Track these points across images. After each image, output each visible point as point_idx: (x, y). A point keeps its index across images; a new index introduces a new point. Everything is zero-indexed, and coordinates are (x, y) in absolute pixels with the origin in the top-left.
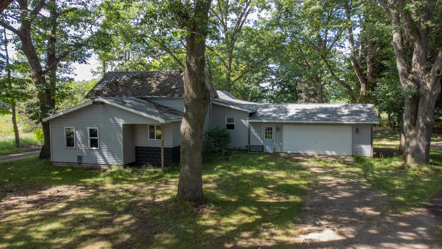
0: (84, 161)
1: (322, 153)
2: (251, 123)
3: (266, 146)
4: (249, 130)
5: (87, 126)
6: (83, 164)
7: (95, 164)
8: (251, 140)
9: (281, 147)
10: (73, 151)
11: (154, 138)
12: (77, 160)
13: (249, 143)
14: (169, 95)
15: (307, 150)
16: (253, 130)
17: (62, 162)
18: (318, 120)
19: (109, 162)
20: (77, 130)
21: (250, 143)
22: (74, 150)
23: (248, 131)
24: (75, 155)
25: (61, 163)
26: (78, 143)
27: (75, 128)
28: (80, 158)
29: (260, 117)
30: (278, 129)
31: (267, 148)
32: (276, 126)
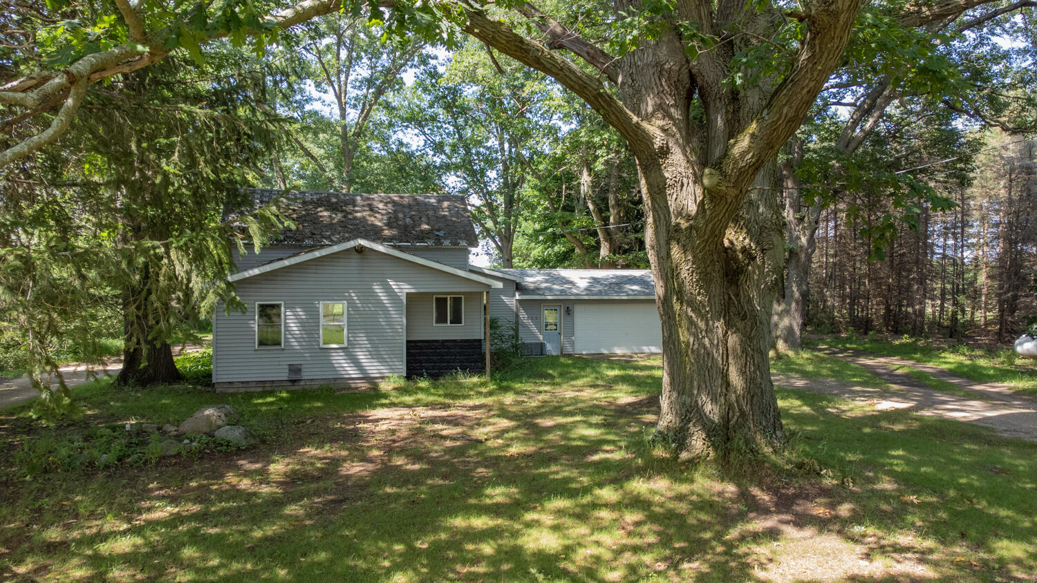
0: (306, 375)
1: (637, 351)
2: (519, 301)
3: (548, 344)
4: (517, 316)
5: (317, 298)
6: (302, 383)
7: (335, 379)
8: (519, 334)
9: (572, 344)
10: (277, 356)
11: (447, 322)
12: (287, 375)
13: (517, 340)
14: (430, 243)
15: (614, 346)
16: (523, 315)
17: (242, 382)
18: (635, 295)
19: (370, 372)
20: (288, 308)
21: (519, 339)
22: (280, 352)
23: (515, 318)
24: (281, 363)
25: (241, 385)
26: (290, 336)
27: (285, 304)
28: (295, 369)
29: (536, 290)
30: (569, 312)
31: (549, 347)
32: (568, 305)
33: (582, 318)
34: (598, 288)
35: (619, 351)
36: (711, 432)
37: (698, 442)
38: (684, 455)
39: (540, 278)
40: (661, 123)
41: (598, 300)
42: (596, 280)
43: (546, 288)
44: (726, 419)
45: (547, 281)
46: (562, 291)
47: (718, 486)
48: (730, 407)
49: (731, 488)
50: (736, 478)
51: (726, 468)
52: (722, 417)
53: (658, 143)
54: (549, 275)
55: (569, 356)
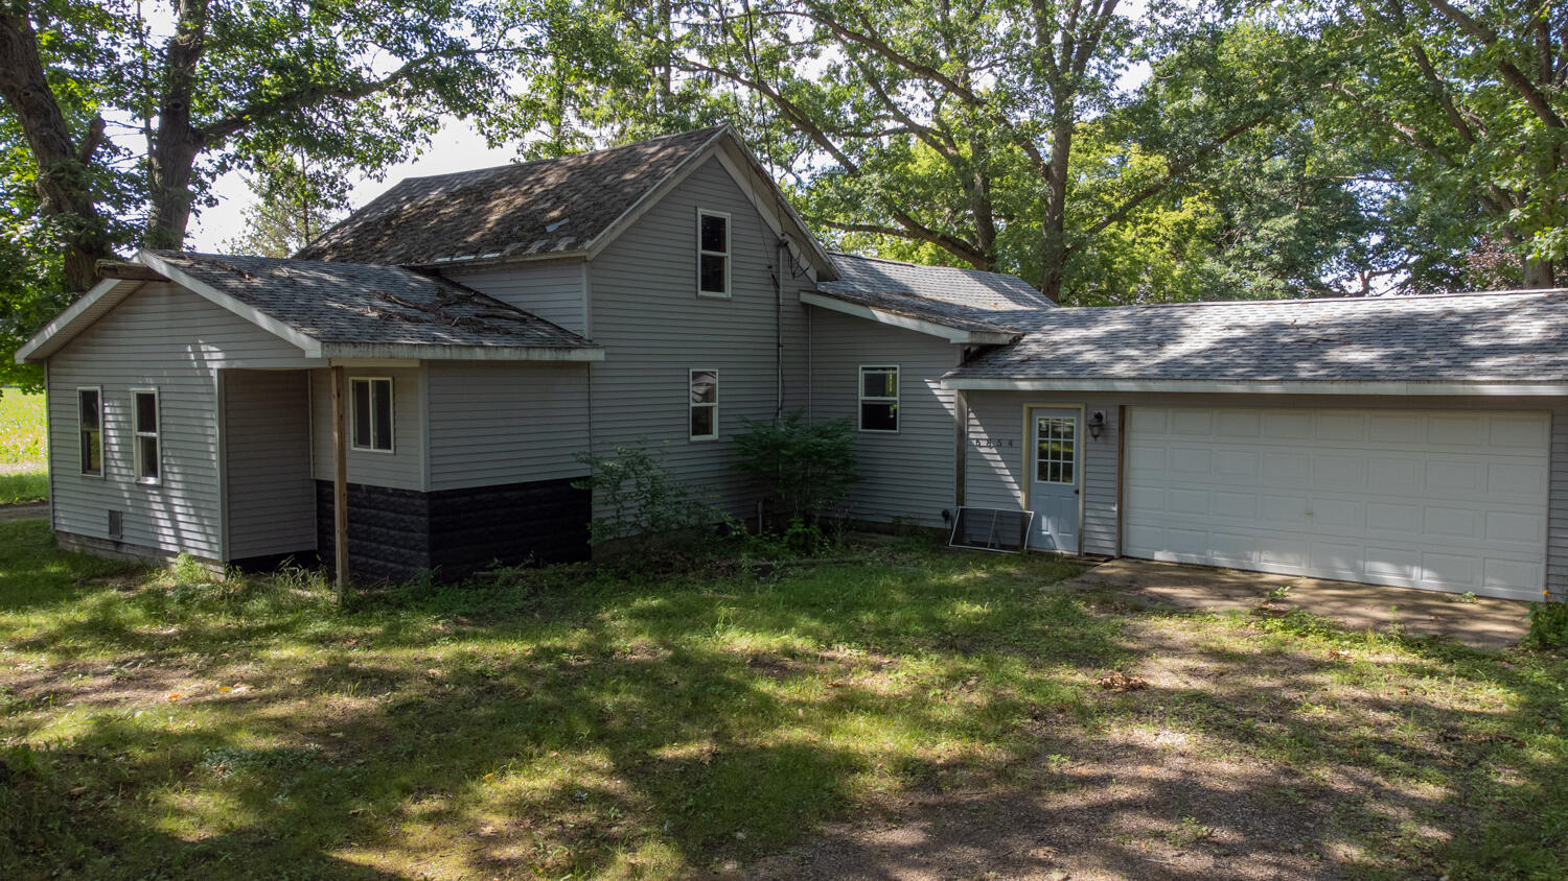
0: (127, 533)
2: (969, 395)
3: (1044, 520)
4: (962, 434)
5: (130, 380)
6: (125, 549)
7: (152, 548)
8: (968, 483)
9: (1117, 526)
10: (99, 491)
12: (107, 529)
13: (961, 499)
15: (1261, 548)
16: (977, 433)
19: (187, 543)
20: (107, 400)
21: (968, 497)
22: (100, 485)
23: (955, 439)
24: (103, 507)
26: (109, 456)
27: (103, 392)
28: (115, 520)
29: (1015, 364)
30: (1099, 427)
31: (1047, 528)
33: (1154, 449)
46: (1077, 368)
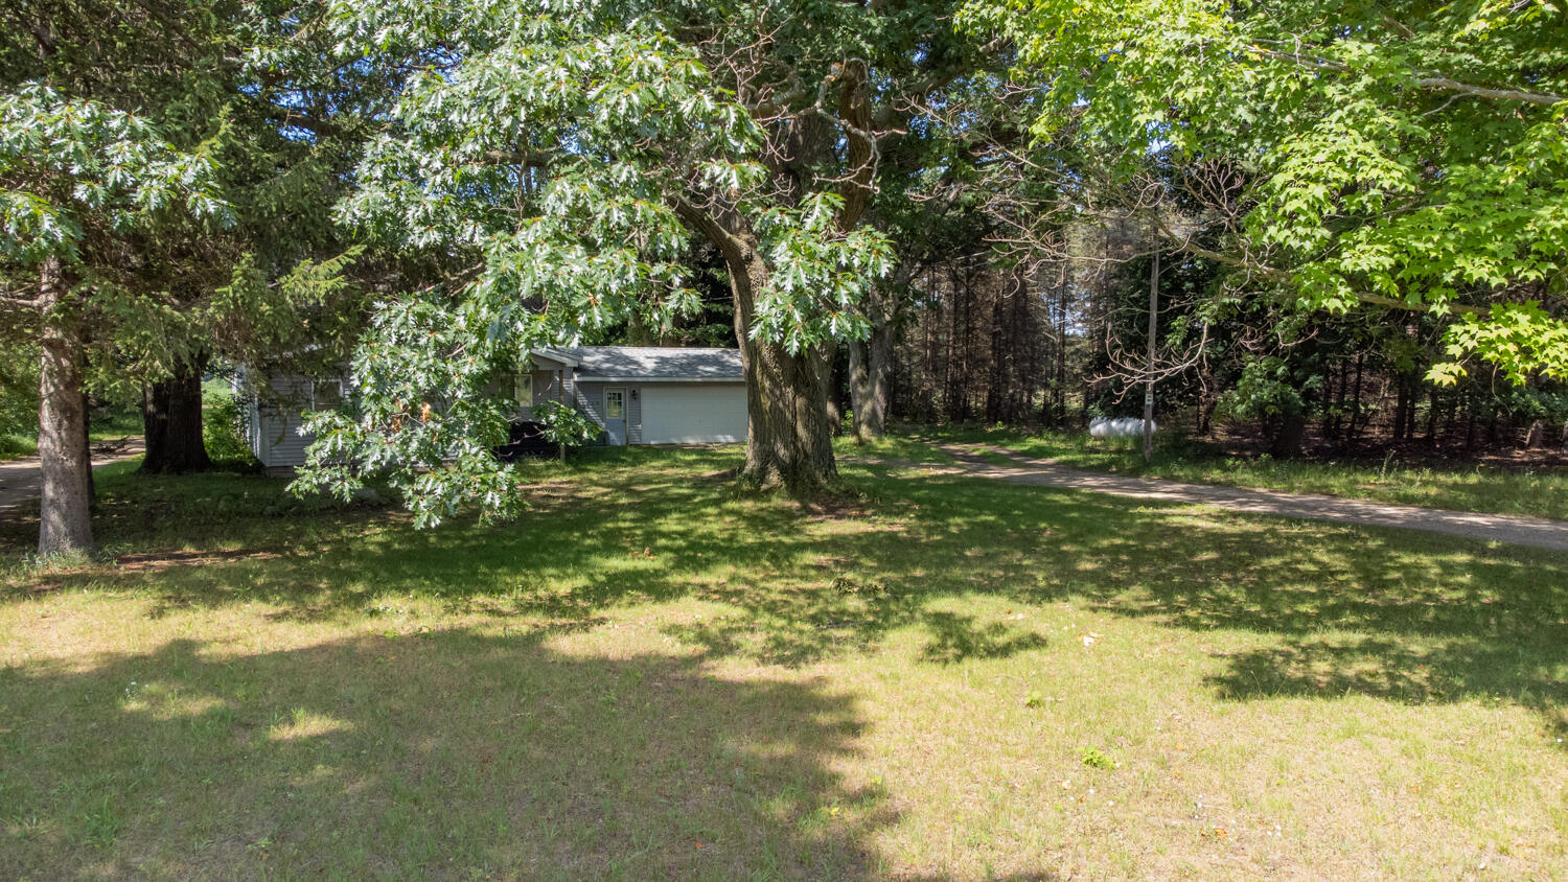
3: (611, 433)
4: (575, 401)
9: (640, 433)
15: (686, 435)
16: (582, 399)
20: (347, 387)
27: (343, 382)
29: (597, 371)
30: (635, 396)
31: (612, 435)
32: (632, 390)
33: (650, 404)
34: (668, 369)
35: (692, 442)
36: (783, 471)
37: (774, 478)
38: (764, 487)
39: (599, 357)
40: (746, 237)
41: (668, 383)
42: (663, 361)
43: (609, 369)
44: (794, 460)
45: (607, 361)
46: (629, 373)
47: (788, 504)
48: (798, 451)
49: (796, 504)
50: (800, 498)
51: (793, 492)
52: (791, 458)
53: (744, 253)
54: (609, 353)
55: (637, 446)
